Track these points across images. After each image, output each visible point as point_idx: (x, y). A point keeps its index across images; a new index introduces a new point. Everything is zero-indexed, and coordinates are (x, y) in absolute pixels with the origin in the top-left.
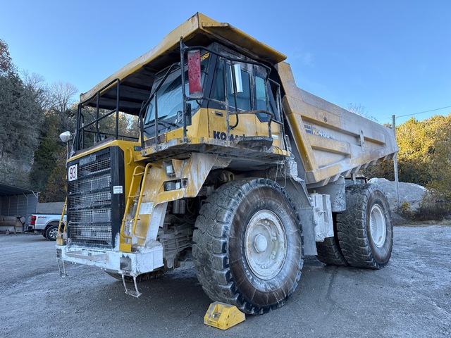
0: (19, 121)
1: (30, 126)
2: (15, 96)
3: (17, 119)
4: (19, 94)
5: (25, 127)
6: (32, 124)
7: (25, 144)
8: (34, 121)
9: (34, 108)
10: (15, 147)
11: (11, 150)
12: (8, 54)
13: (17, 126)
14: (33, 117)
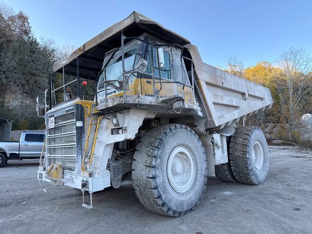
0: (34, 71)
1: (42, 75)
2: (32, 53)
3: (33, 70)
4: (34, 52)
5: (39, 76)
6: (43, 73)
7: (39, 88)
8: (45, 71)
9: (45, 62)
10: (32, 90)
11: (29, 92)
12: (29, 24)
13: (33, 75)
14: (44, 68)
